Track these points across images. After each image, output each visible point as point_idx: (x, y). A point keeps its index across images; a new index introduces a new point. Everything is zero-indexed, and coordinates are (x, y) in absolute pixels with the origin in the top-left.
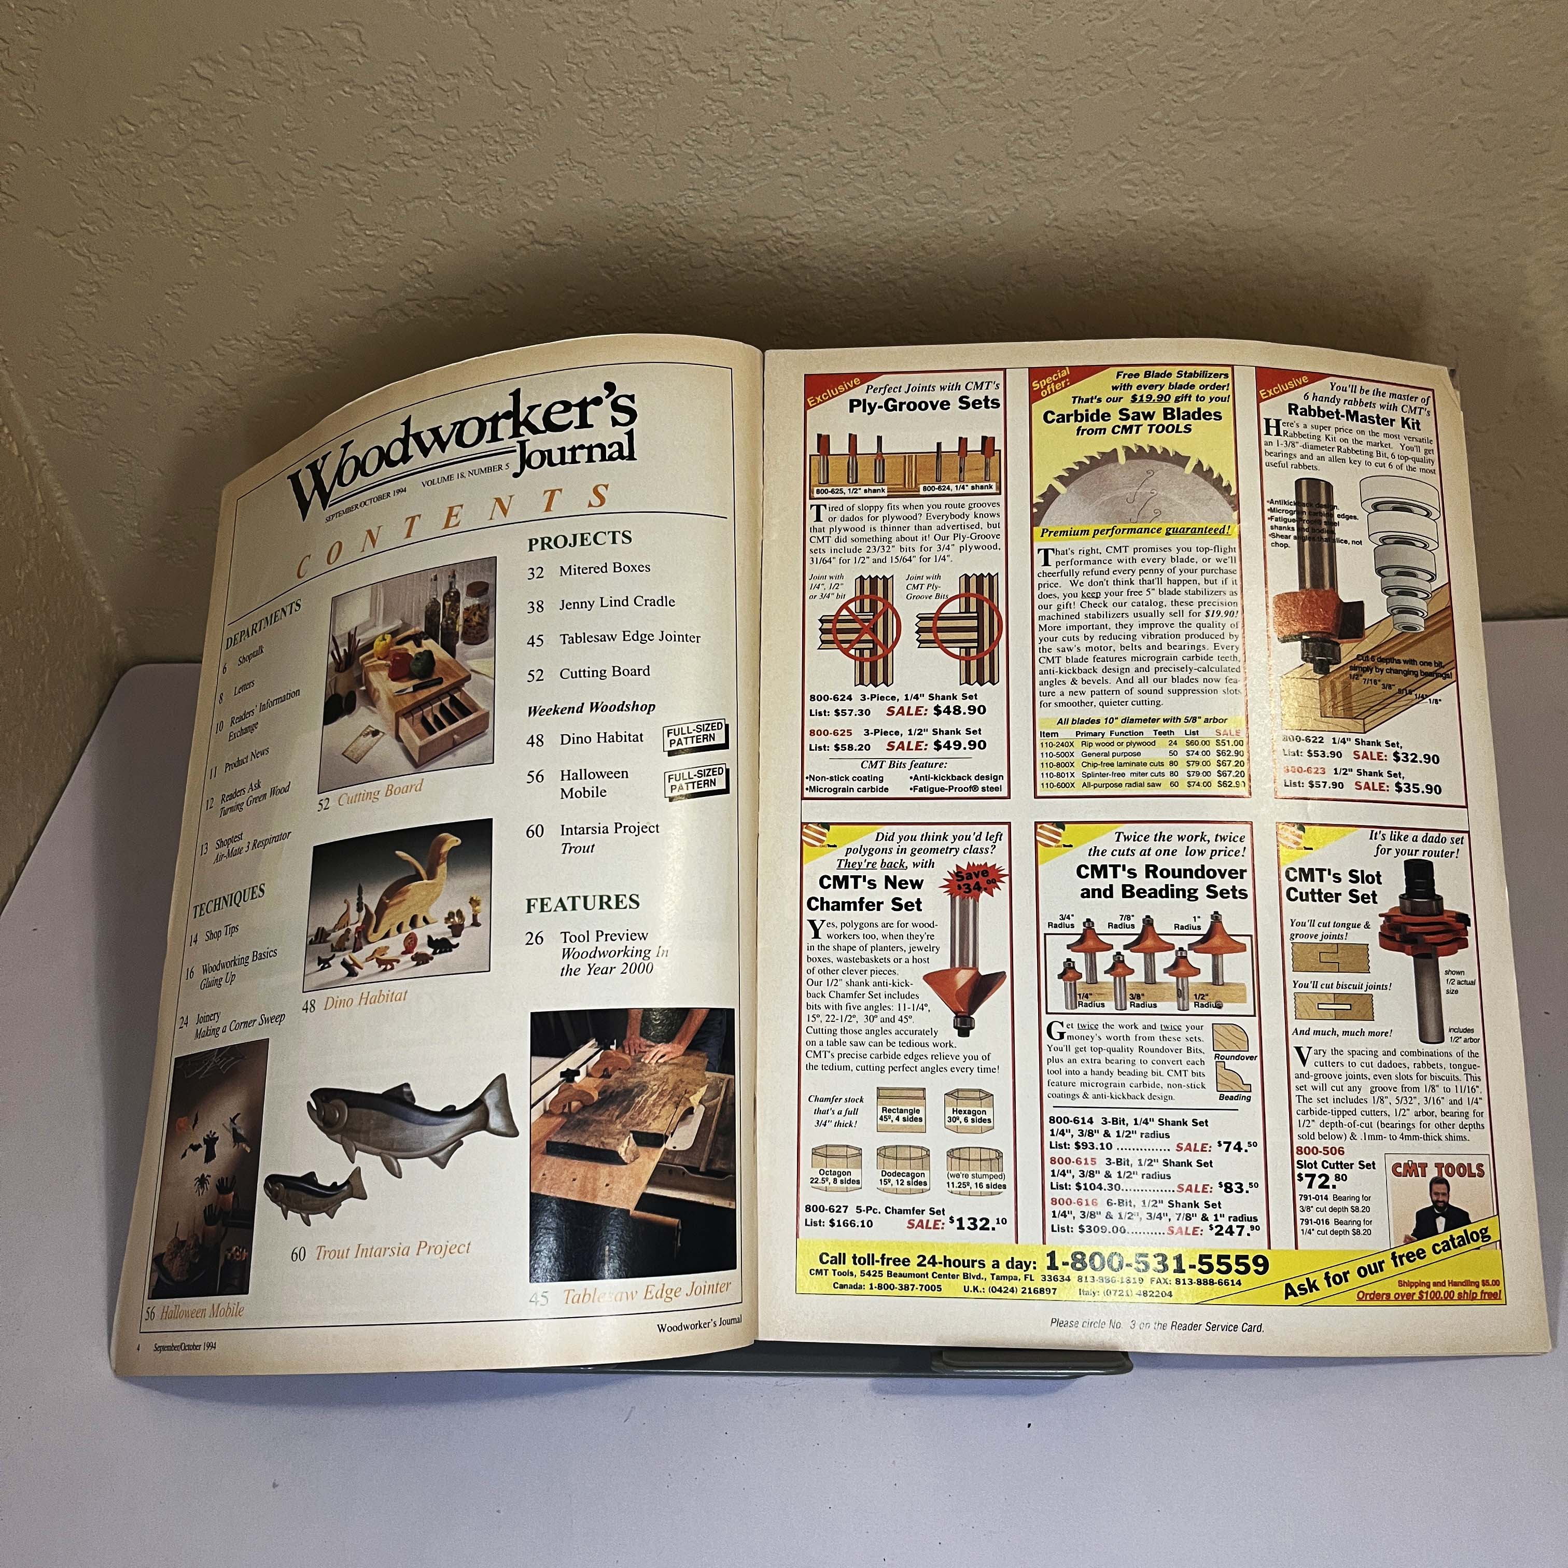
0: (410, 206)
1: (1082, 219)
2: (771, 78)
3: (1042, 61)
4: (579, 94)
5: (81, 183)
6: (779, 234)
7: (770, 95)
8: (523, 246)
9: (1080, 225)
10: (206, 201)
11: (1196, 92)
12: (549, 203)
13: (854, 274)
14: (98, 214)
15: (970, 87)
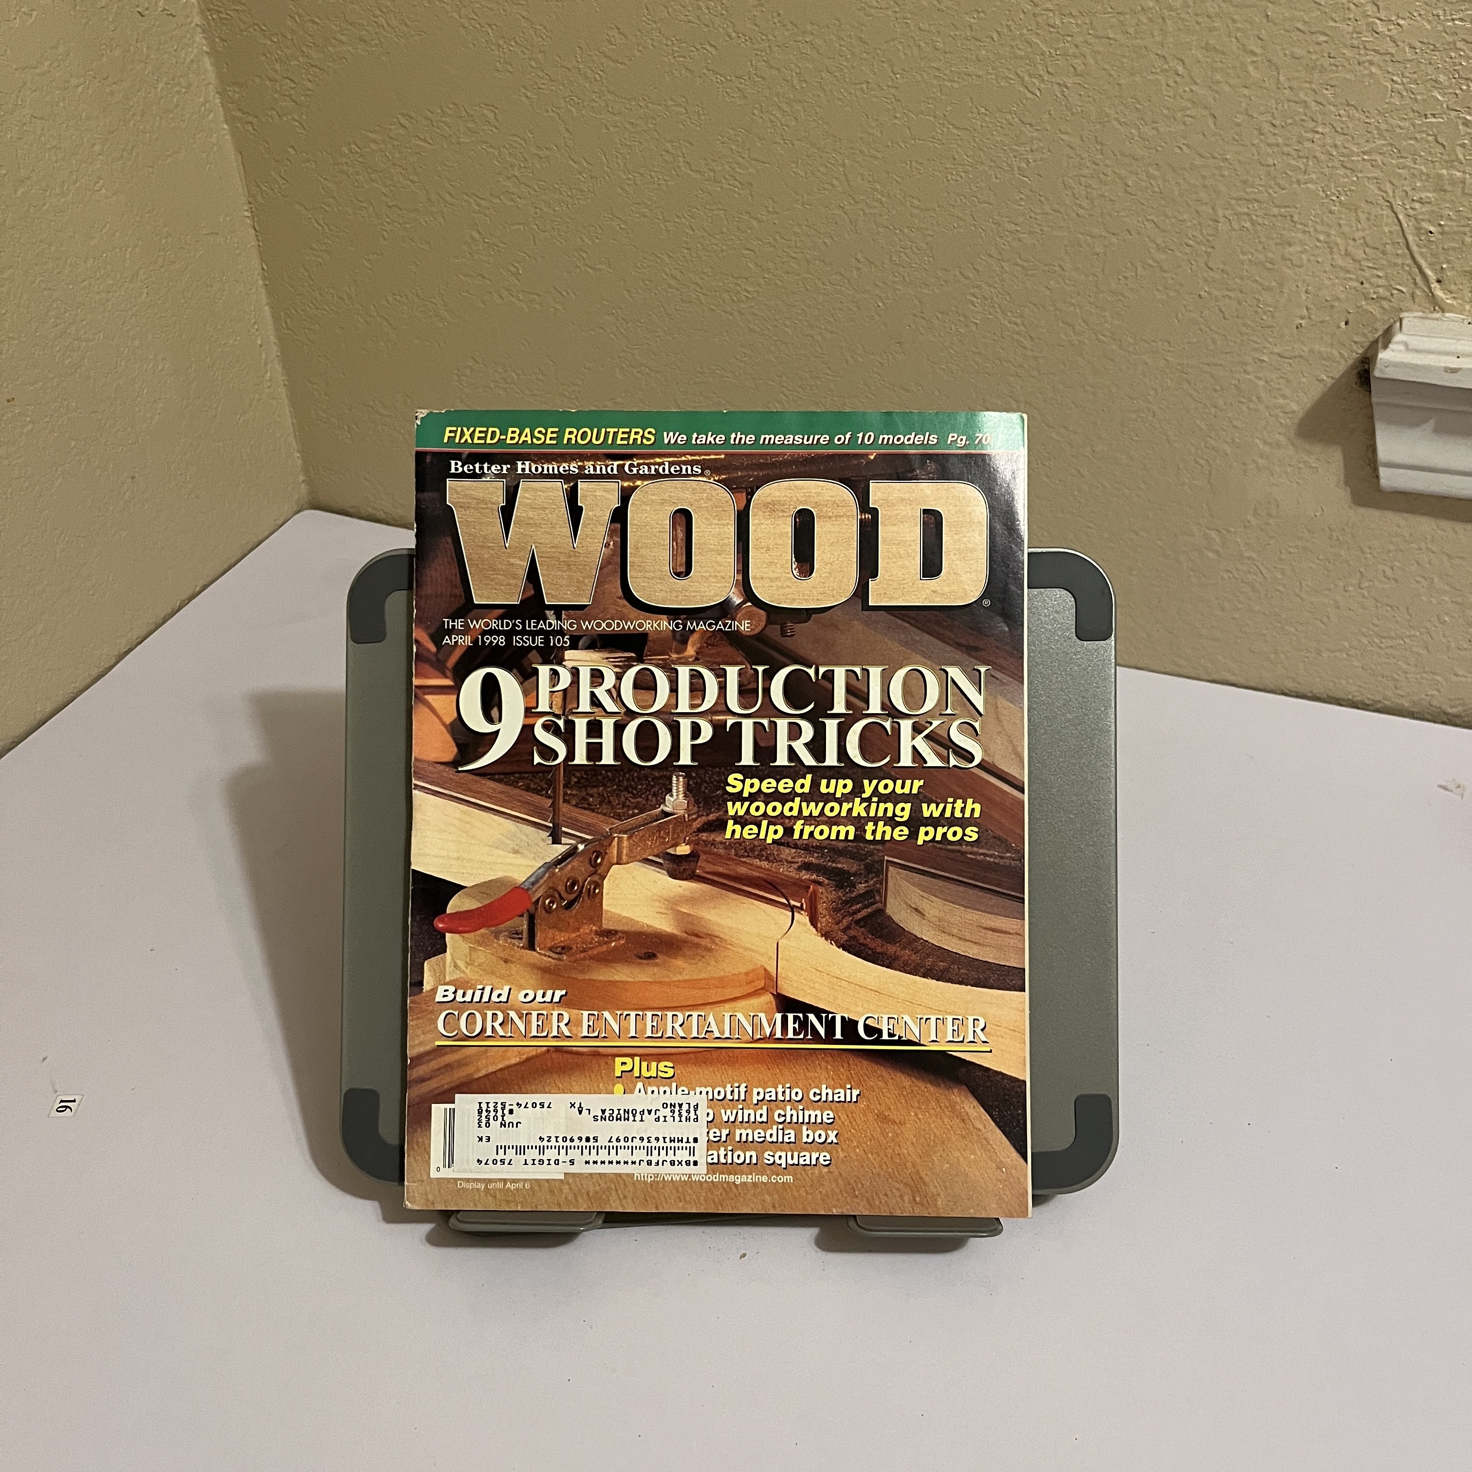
0: (513, 228)
1: (940, 316)
2: (740, 183)
3: (916, 202)
4: (621, 173)
5: (326, 179)
6: (739, 288)
7: (739, 194)
8: (578, 267)
9: (938, 319)
10: (394, 203)
11: (1020, 240)
12: (597, 241)
13: (786, 325)
14: (330, 200)
15: (868, 211)
